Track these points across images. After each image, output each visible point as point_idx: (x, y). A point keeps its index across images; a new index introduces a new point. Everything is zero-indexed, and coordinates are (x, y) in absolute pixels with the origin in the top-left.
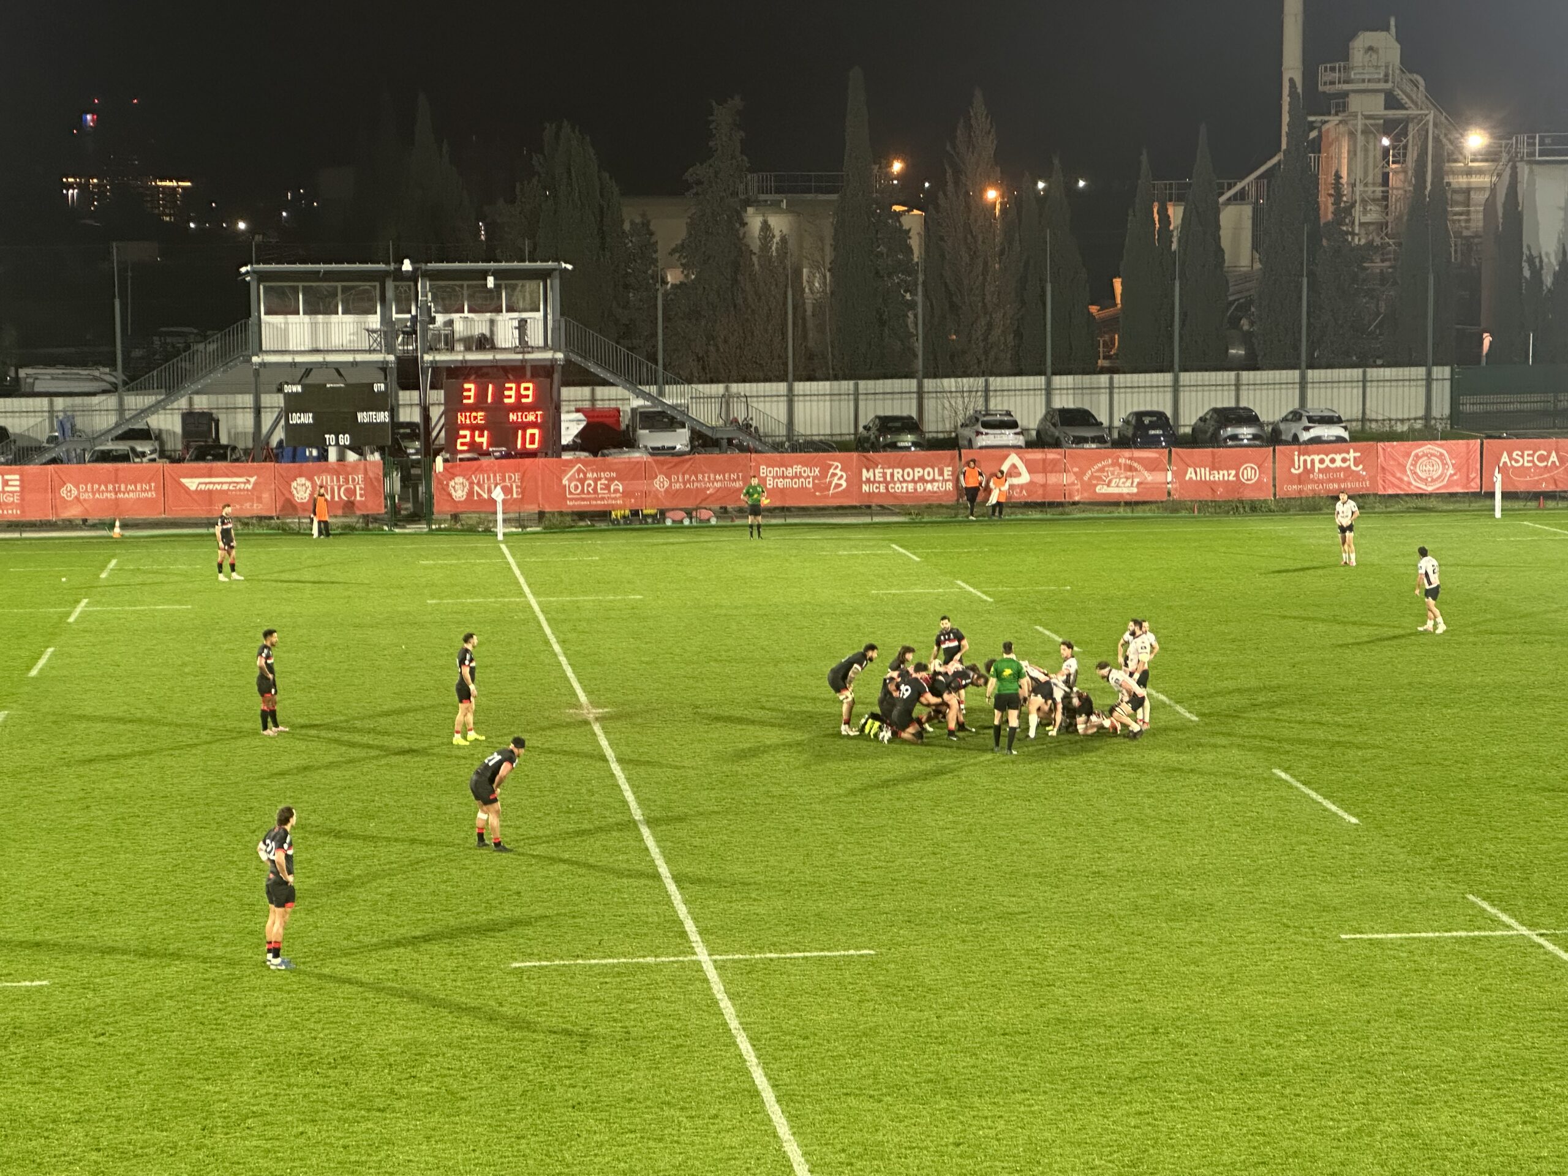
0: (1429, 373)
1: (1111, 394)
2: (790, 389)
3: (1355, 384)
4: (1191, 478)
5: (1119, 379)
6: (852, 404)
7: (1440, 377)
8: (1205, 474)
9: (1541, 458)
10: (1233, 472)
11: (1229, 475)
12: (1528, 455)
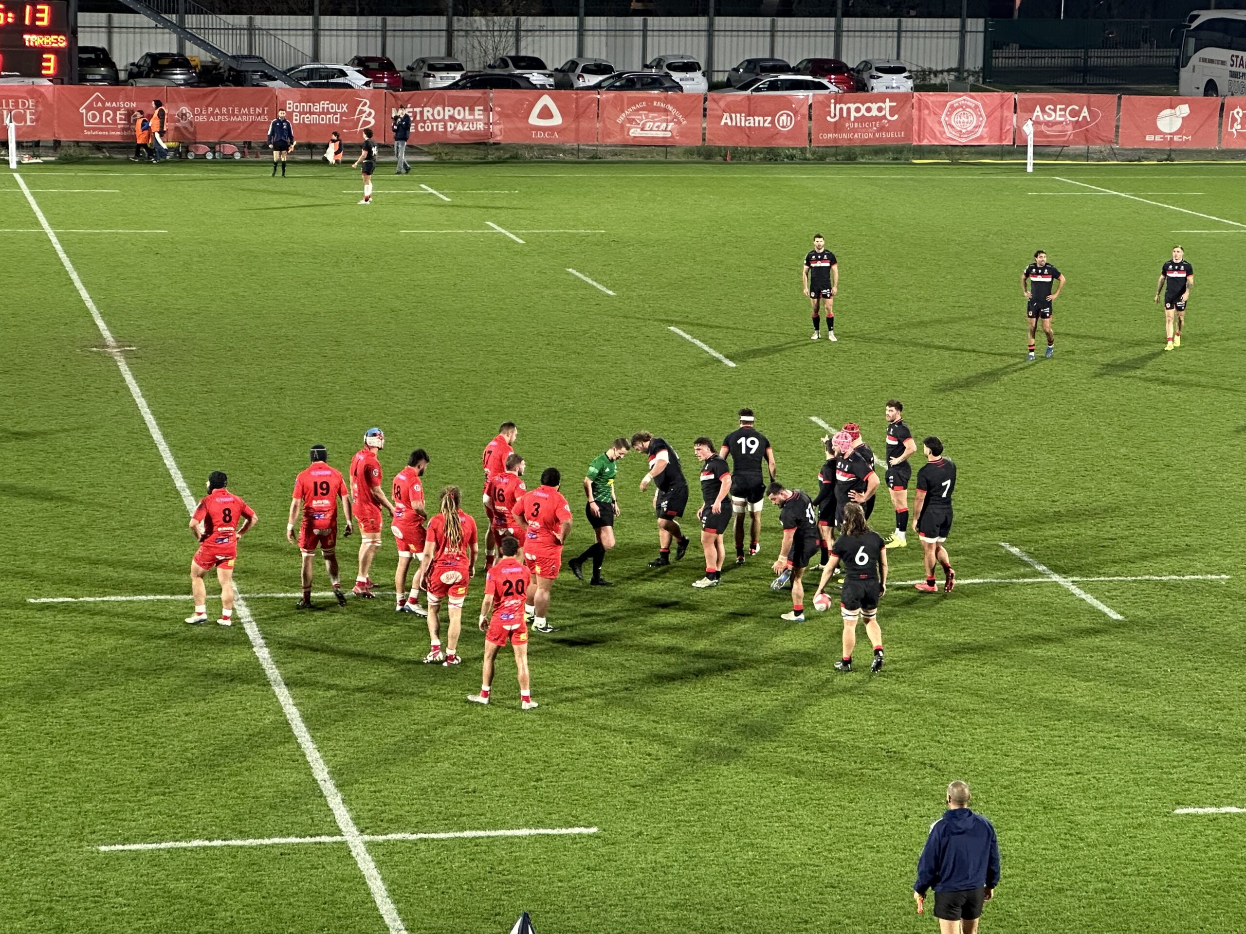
0: (963, 25)
1: (645, 37)
2: (316, 23)
3: (890, 34)
4: (726, 124)
5: (654, 22)
6: (379, 40)
7: (974, 29)
8: (740, 120)
9: (1074, 114)
10: (769, 119)
11: (765, 121)
12: (1061, 110)
